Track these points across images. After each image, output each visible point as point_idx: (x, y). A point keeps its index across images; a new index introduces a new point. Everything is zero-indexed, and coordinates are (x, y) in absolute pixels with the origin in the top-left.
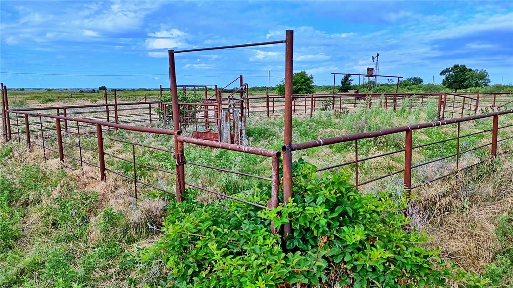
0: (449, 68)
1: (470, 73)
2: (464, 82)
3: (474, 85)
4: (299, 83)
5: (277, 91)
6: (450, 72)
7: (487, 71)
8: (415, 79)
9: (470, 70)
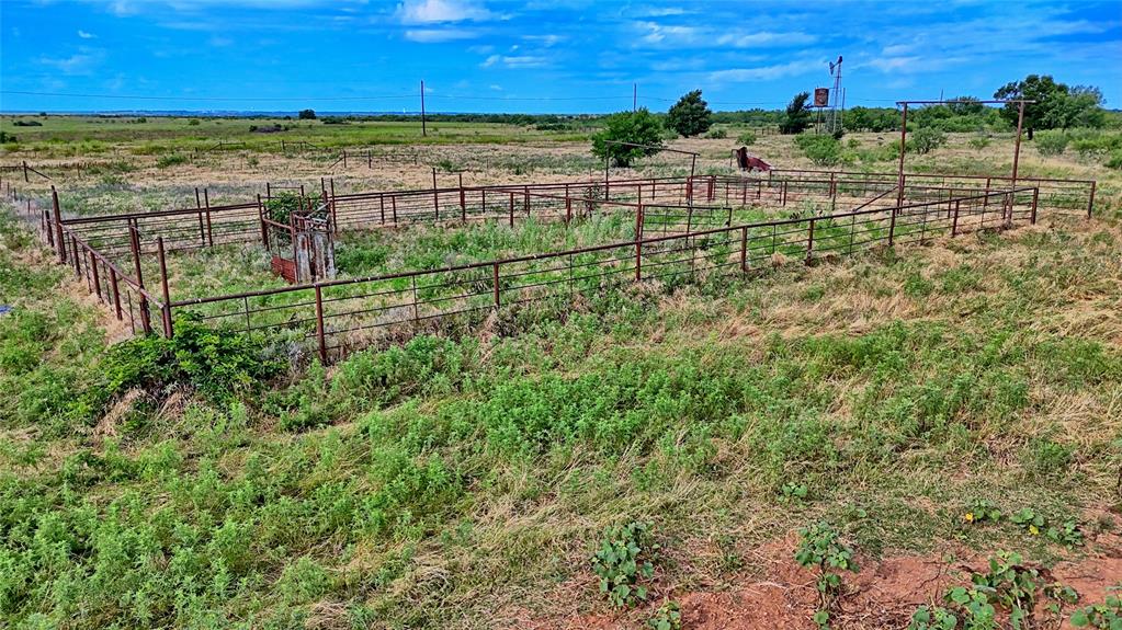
0: (1015, 84)
1: (1060, 95)
2: (1042, 115)
3: (1063, 123)
4: (631, 132)
5: (592, 148)
6: (1016, 92)
7: (1100, 90)
8: (965, 102)
9: (1062, 88)
